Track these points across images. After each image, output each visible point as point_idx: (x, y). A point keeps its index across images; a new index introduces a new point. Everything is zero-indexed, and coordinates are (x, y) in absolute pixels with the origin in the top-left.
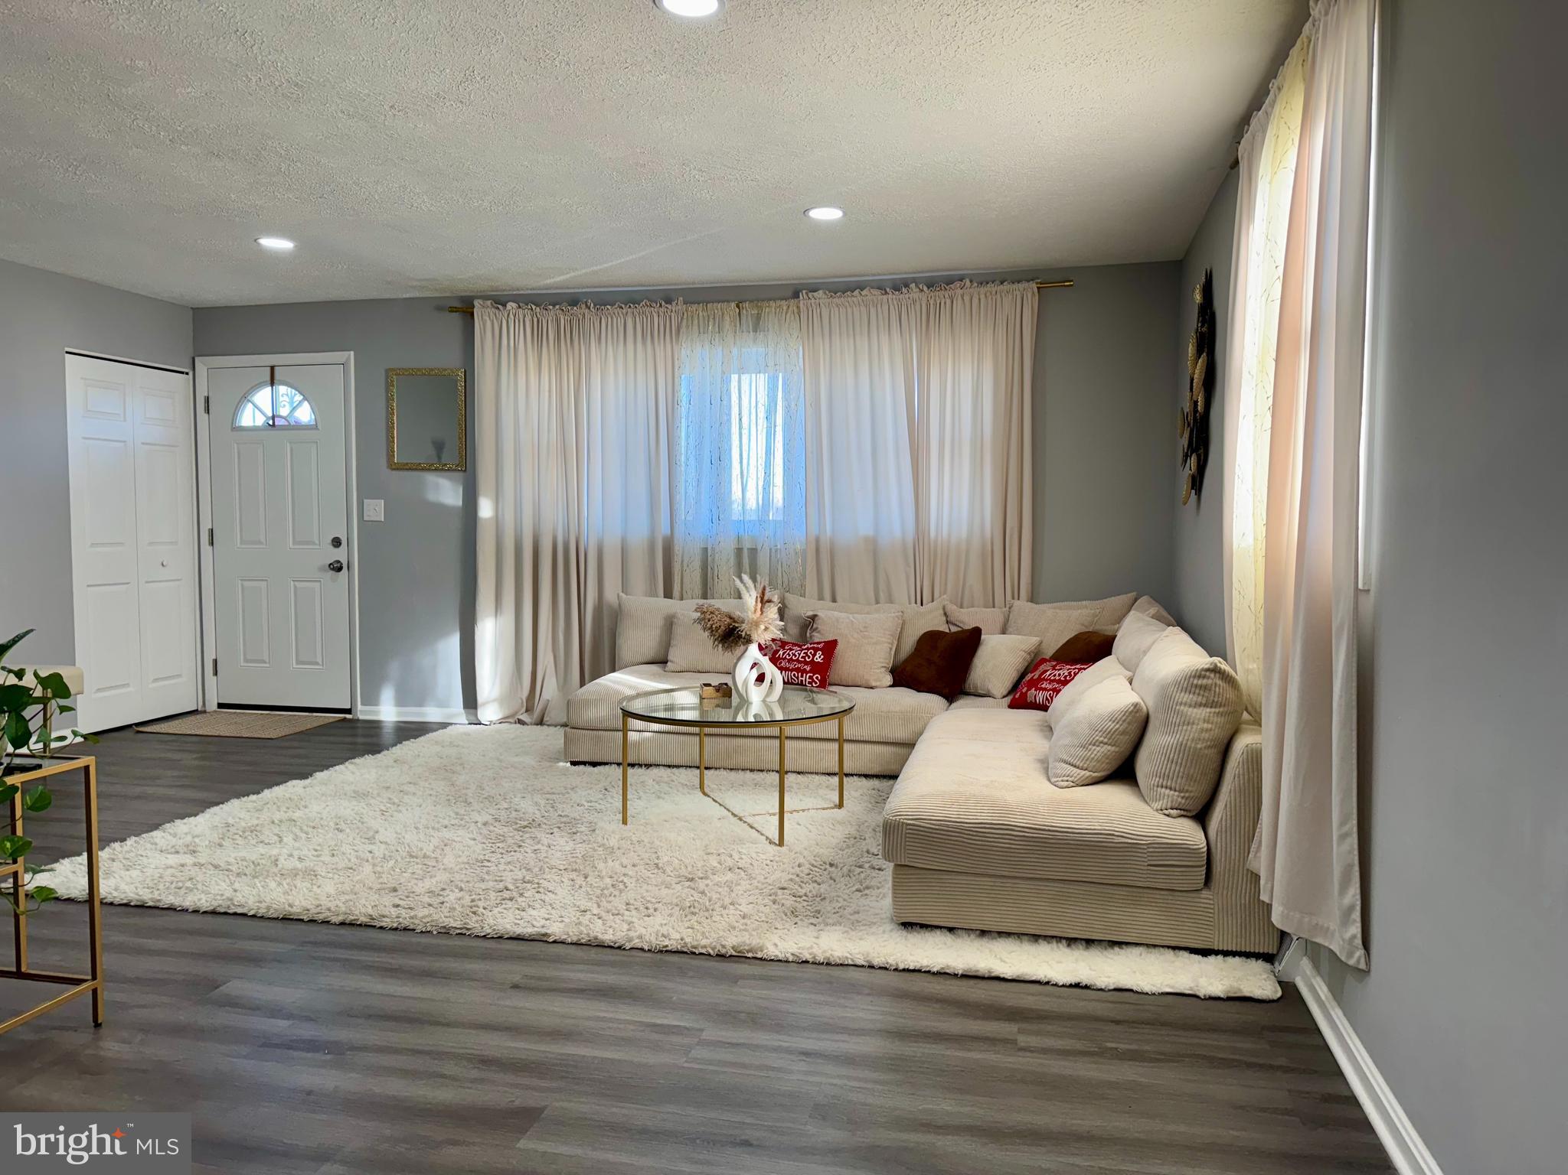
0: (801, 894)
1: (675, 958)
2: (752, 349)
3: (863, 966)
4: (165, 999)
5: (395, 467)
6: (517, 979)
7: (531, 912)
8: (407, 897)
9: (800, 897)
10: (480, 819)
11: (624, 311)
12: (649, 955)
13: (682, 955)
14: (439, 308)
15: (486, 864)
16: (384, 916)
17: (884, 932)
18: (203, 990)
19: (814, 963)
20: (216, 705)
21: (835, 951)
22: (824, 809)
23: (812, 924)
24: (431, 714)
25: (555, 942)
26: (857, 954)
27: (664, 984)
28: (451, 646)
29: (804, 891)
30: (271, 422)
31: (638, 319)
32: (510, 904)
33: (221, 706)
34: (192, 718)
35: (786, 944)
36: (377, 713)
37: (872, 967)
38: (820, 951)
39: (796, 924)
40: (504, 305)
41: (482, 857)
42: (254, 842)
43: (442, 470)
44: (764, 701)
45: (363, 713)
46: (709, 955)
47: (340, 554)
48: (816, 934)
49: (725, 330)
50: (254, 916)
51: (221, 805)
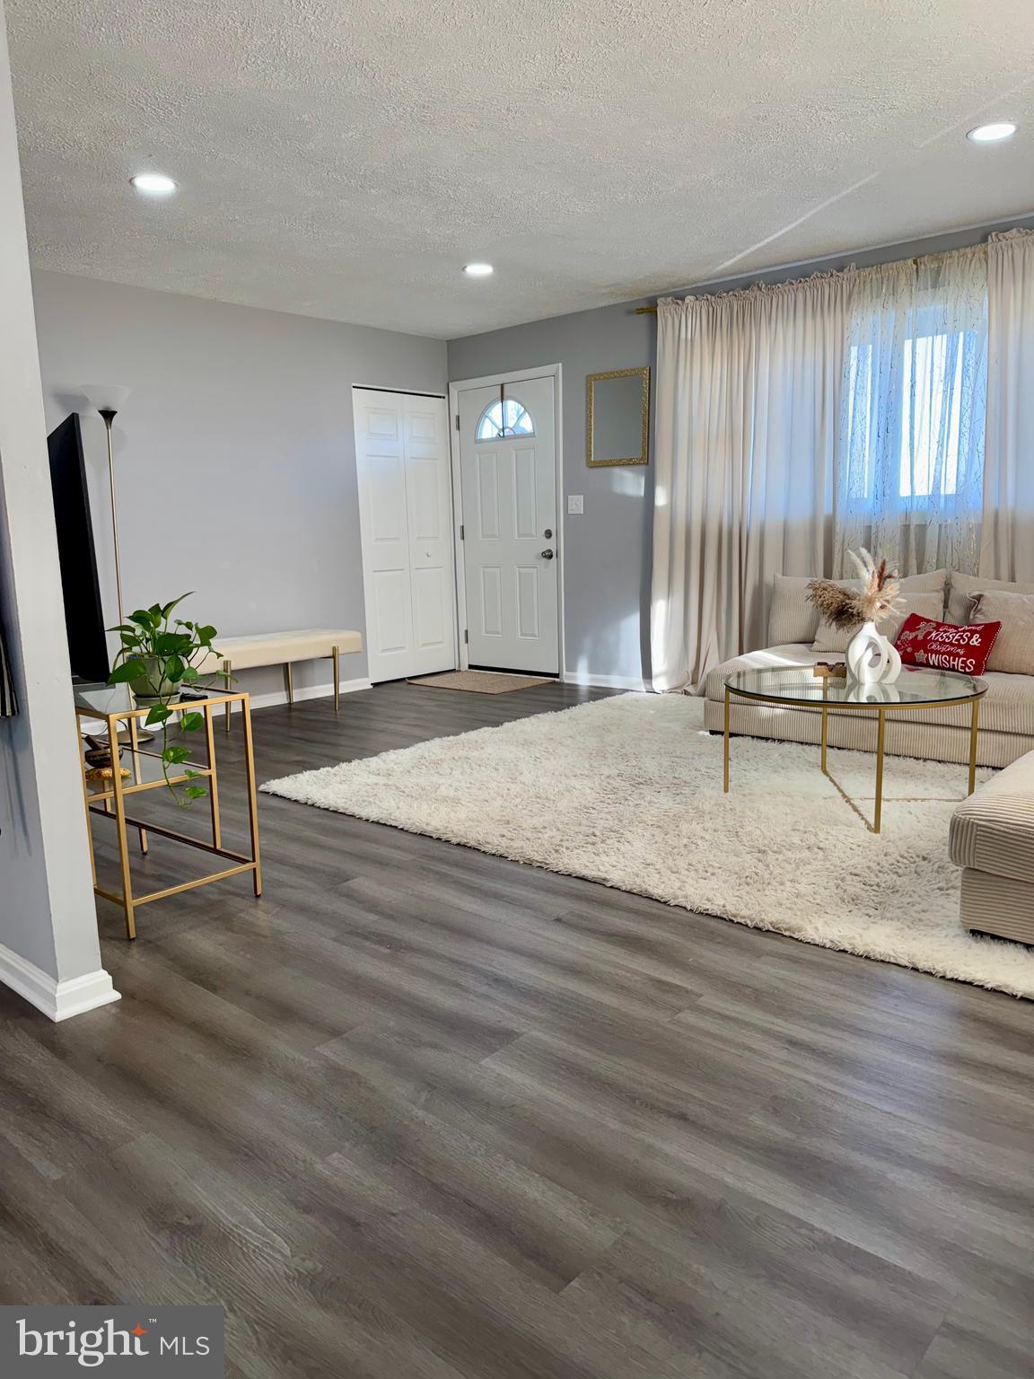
0: (872, 883)
1: (713, 923)
2: (930, 306)
3: (905, 967)
4: (310, 884)
5: (593, 465)
6: (562, 913)
7: (604, 858)
8: (515, 829)
9: (872, 886)
10: (606, 771)
11: (795, 287)
12: (691, 915)
13: (720, 920)
14: (630, 312)
15: (592, 811)
16: (488, 843)
17: (946, 936)
18: (336, 881)
19: (852, 954)
20: (467, 667)
21: (878, 946)
22: (947, 801)
23: (867, 915)
24: (615, 682)
25: (611, 887)
26: (903, 954)
27: (689, 944)
28: (634, 622)
29: (878, 880)
30: (502, 434)
31: (808, 293)
32: (590, 847)
33: (471, 667)
34: (448, 675)
35: (828, 929)
36: (574, 678)
37: (915, 969)
38: (861, 944)
39: (850, 911)
40: (683, 300)
41: (591, 805)
42: (432, 772)
43: (629, 464)
44: (879, 683)
45: (566, 678)
46: (747, 926)
47: (550, 544)
48: (865, 926)
49: (900, 290)
50: (402, 829)
51: (427, 742)
